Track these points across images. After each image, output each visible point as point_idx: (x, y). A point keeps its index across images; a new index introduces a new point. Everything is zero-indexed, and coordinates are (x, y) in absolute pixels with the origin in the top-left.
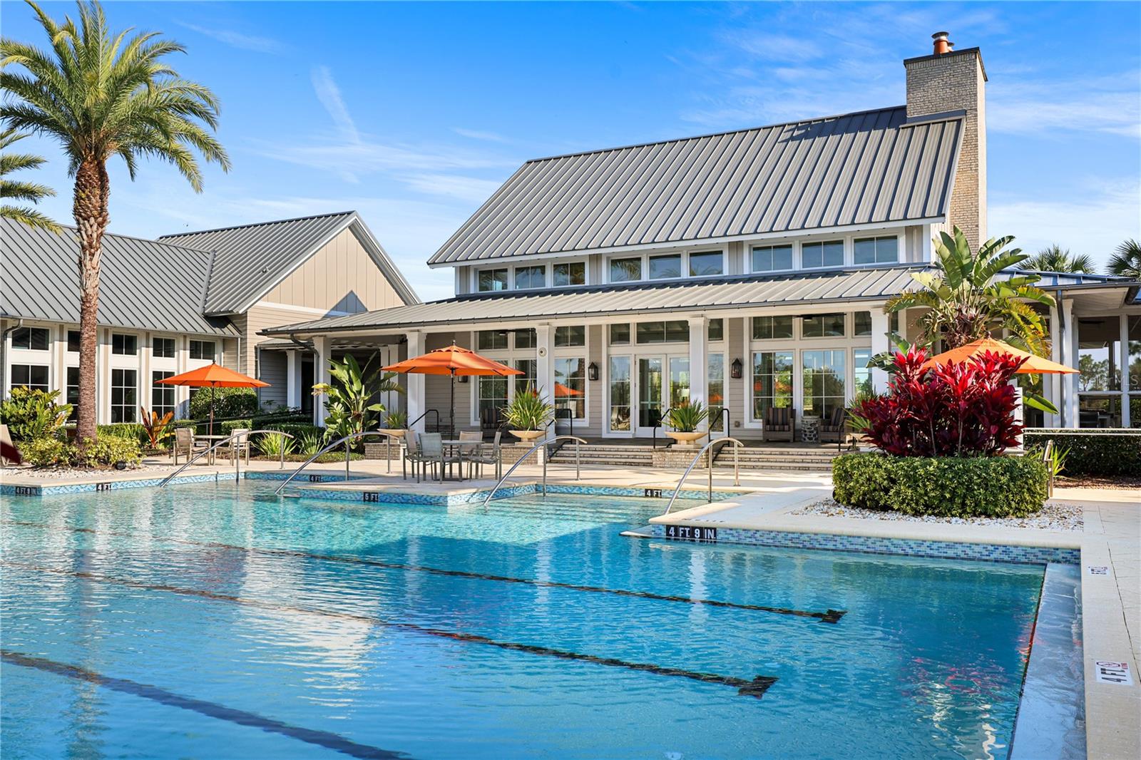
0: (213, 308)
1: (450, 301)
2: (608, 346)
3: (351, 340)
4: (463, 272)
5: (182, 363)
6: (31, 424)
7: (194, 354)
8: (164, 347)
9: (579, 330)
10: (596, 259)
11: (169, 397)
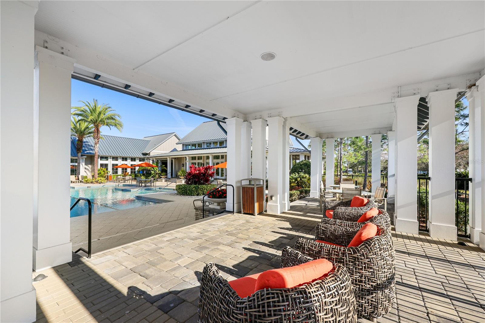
0: (144, 152)
1: (181, 151)
2: (206, 160)
3: (164, 158)
4: (183, 145)
5: (137, 162)
6: (100, 175)
7: (140, 161)
8: (133, 159)
9: (195, 157)
10: (204, 143)
11: (135, 169)
